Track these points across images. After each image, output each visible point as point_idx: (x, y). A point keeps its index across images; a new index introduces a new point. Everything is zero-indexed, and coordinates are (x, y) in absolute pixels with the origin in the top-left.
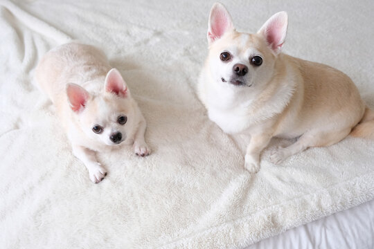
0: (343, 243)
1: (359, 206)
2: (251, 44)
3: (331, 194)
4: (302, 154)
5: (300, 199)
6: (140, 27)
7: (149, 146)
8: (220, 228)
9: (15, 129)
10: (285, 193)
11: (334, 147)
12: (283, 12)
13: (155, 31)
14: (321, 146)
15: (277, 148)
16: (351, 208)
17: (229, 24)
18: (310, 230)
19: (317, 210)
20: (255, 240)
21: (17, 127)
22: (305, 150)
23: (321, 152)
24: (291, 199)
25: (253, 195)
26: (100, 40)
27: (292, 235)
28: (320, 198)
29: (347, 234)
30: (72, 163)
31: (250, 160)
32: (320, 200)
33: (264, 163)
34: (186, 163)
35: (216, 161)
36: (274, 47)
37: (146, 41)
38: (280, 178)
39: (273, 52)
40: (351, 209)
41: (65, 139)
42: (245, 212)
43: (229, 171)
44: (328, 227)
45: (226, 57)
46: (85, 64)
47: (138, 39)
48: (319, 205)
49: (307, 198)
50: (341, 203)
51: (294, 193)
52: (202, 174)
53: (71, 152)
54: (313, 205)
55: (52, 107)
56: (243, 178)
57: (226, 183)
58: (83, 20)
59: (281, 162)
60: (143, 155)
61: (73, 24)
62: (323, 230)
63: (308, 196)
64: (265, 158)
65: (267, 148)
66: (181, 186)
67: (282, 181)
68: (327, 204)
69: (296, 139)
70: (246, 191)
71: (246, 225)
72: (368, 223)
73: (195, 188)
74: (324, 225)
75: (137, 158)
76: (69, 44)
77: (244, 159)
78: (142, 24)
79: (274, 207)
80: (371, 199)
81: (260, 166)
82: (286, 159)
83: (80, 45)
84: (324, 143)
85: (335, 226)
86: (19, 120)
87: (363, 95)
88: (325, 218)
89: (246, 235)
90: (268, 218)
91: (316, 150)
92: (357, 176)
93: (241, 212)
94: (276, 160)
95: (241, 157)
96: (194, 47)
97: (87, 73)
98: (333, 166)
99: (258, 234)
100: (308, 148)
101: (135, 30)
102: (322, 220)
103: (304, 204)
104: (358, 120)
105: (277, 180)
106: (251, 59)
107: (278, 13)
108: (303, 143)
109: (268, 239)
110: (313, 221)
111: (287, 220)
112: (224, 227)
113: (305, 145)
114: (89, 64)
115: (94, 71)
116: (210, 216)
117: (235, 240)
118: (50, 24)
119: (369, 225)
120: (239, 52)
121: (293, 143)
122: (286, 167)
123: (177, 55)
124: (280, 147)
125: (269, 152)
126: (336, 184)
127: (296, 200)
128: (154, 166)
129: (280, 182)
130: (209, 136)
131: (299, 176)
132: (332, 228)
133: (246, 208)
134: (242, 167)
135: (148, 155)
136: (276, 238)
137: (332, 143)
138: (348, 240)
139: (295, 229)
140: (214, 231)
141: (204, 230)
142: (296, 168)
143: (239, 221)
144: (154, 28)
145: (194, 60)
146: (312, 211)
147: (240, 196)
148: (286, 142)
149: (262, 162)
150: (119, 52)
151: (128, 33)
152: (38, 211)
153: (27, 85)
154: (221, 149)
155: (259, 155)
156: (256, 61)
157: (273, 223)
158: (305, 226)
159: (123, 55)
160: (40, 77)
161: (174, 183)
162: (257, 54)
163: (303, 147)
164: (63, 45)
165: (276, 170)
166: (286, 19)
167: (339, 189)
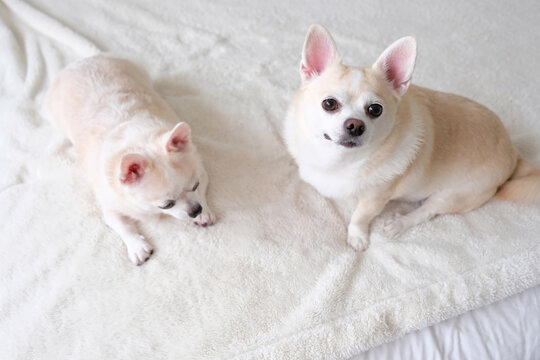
0: (483, 352)
1: (506, 299)
2: (366, 87)
3: (468, 282)
4: (429, 225)
5: (425, 290)
6: (196, 30)
7: (213, 211)
8: (313, 331)
9: (18, 183)
10: (404, 281)
11: (473, 214)
12: (409, 38)
13: (219, 36)
14: (456, 213)
15: (394, 215)
16: (494, 302)
17: (332, 55)
18: (437, 333)
19: (448, 305)
20: (363, 348)
21: (20, 180)
22: (432, 219)
23: (454, 222)
24: (413, 290)
25: (360, 284)
26: (138, 49)
27: (413, 340)
28: (452, 288)
29: (488, 338)
30: (102, 236)
31: (355, 232)
32: (451, 292)
33: (375, 237)
34: (266, 237)
35: (308, 234)
36: (397, 86)
37: (206, 52)
38: (397, 259)
39: (394, 92)
40: (495, 304)
41: (91, 198)
42: (349, 309)
43: (326, 248)
44: (463, 328)
45: (331, 105)
46: (119, 92)
47: (194, 49)
48: (451, 300)
49: (435, 288)
50: (481, 296)
51: (416, 281)
52: (288, 253)
53: (100, 218)
54: (442, 298)
55: (71, 151)
56: (346, 258)
57: (321, 267)
58: (111, 18)
59: (399, 235)
60: (205, 225)
61: (97, 24)
62: (456, 332)
63: (436, 286)
64: (375, 228)
65: (380, 216)
66: (259, 270)
67: (401, 263)
68: (462, 297)
69: (420, 203)
70: (350, 278)
71: (350, 327)
72: (517, 324)
73: (279, 274)
74: (457, 327)
75: (195, 229)
76: (95, 58)
77: (347, 230)
78: (198, 26)
79: (388, 301)
80: (521, 290)
81: (368, 240)
82: (405, 231)
83: (111, 59)
84: (459, 209)
85: (472, 328)
86: (24, 169)
87: (514, 138)
88: (459, 317)
89: (351, 341)
90: (381, 317)
91: (448, 219)
92: (503, 256)
93: (343, 308)
94: (391, 233)
95: (342, 229)
96: (276, 63)
97: (124, 106)
98: (471, 242)
99: (368, 341)
100: (437, 216)
101: (189, 35)
102: (455, 320)
103: (431, 297)
104: (507, 176)
105: (394, 262)
106: (367, 108)
107: (403, 39)
108: (430, 209)
109: (380, 347)
110: (442, 322)
111: (406, 320)
112: (320, 330)
113: (433, 212)
114: (125, 91)
115: (133, 102)
116: (299, 314)
117: (335, 348)
118: (64, 24)
119: (518, 327)
120: (350, 98)
121: (416, 208)
122: (406, 243)
123: (251, 75)
124: (398, 215)
125: (382, 220)
126: (476, 267)
127: (419, 291)
128: (220, 240)
129: (397, 266)
130: (298, 197)
131: (424, 256)
132: (467, 330)
133: (350, 303)
134: (344, 242)
135: (212, 224)
136: (391, 344)
137: (470, 209)
138: (490, 347)
139: (417, 332)
140: (306, 335)
141: (291, 334)
142: (420, 245)
143: (340, 320)
144: (217, 32)
145: (276, 83)
146: (441, 308)
147: (342, 285)
148: (406, 206)
149: (373, 234)
150: (167, 68)
151: (179, 40)
152: (57, 306)
153: (33, 117)
154: (314, 216)
155: (369, 226)
156: (374, 111)
157: (388, 324)
158: (432, 328)
159: (172, 73)
160: (52, 106)
161: (249, 266)
162: (376, 100)
163: (430, 215)
164: (87, 60)
165: (391, 247)
166: (414, 48)
167: (479, 276)
